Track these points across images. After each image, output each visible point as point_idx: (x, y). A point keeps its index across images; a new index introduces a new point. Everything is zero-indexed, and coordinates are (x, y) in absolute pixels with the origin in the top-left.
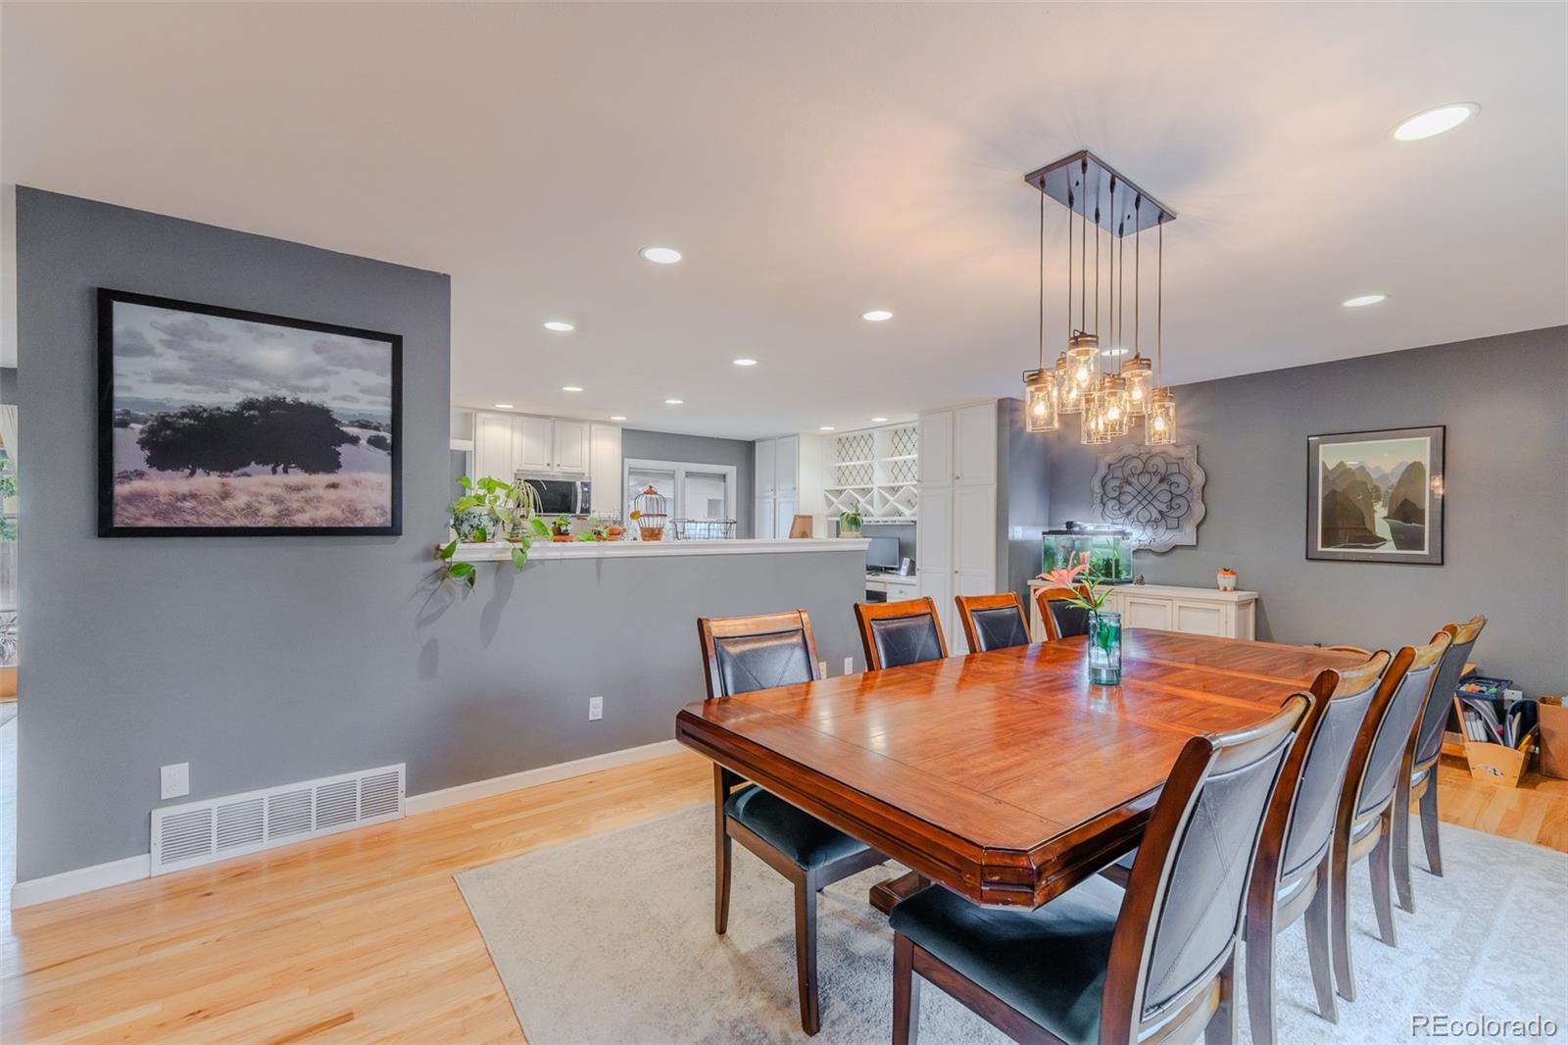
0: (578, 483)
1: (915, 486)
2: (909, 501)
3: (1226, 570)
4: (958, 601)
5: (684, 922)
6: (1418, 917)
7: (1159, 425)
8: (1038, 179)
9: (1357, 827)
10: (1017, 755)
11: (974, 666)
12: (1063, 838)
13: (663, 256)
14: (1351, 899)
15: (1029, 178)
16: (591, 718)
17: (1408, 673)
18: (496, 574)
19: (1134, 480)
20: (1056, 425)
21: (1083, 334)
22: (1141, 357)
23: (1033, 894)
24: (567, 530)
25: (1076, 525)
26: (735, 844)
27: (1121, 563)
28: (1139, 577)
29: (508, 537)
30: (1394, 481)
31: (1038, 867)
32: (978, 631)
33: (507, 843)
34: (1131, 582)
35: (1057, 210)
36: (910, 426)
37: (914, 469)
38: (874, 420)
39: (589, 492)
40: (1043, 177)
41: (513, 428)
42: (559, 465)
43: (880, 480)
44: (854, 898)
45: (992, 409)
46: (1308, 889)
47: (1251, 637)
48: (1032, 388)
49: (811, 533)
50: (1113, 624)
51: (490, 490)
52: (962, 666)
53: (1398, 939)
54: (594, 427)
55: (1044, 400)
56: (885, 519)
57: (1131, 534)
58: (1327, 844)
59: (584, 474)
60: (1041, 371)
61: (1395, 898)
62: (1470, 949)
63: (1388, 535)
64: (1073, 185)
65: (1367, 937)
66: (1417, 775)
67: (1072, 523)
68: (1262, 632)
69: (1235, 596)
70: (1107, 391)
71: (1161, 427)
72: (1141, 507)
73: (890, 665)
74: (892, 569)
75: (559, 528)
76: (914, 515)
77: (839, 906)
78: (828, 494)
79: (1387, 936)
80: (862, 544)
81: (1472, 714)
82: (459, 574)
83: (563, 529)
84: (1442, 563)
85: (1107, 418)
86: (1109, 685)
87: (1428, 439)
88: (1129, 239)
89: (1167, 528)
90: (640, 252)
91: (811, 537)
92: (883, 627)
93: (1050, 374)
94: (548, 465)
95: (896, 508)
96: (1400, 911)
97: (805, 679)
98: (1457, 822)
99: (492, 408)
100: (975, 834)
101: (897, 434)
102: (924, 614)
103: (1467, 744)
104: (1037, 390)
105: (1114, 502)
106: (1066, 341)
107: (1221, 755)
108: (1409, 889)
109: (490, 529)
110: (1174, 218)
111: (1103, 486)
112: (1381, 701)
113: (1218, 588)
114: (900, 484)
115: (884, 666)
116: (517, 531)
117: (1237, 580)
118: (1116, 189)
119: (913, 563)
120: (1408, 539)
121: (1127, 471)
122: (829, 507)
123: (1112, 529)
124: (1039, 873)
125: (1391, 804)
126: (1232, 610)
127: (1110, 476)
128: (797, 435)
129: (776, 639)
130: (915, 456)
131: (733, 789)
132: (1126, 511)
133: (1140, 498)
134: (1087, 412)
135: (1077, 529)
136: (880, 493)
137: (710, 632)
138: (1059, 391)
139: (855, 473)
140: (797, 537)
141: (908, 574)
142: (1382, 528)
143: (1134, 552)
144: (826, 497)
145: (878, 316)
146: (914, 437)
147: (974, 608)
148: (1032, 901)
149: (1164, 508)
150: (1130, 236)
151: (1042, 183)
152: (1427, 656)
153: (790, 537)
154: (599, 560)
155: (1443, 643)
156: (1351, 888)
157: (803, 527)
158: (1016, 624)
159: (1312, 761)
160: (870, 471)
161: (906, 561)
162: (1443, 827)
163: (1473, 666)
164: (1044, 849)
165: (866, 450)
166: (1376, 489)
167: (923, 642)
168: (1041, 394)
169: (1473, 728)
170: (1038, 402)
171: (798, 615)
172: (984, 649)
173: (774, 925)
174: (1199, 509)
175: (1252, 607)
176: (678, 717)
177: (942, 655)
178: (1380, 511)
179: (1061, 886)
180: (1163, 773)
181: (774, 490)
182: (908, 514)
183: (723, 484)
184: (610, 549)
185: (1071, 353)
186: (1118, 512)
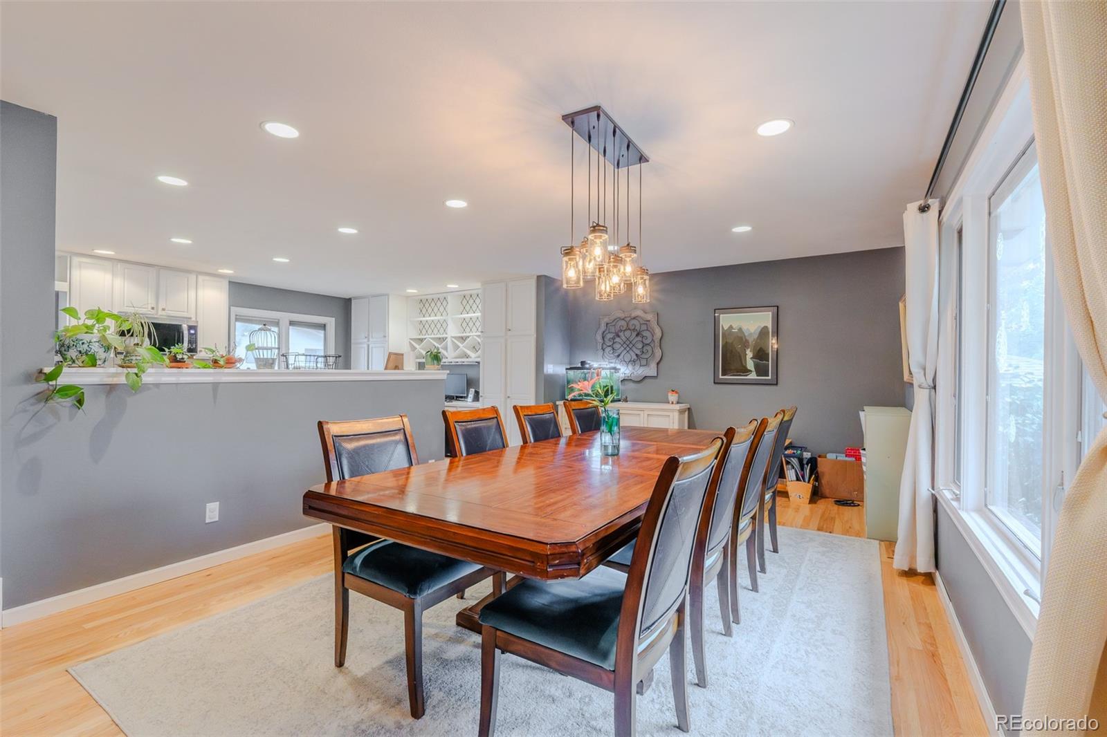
0: (185, 327)
1: (478, 336)
2: (474, 347)
3: (673, 391)
4: (515, 408)
5: (307, 665)
6: (768, 575)
7: (640, 290)
8: (570, 119)
9: (741, 526)
10: (562, 495)
11: (528, 451)
12: (595, 533)
13: (282, 130)
14: (739, 572)
15: (565, 118)
16: (207, 522)
17: (765, 433)
18: (107, 396)
19: (621, 334)
20: (582, 284)
21: (598, 225)
22: (631, 245)
23: (579, 568)
24: (183, 359)
25: (587, 363)
26: (352, 594)
27: (614, 388)
28: (624, 397)
29: (120, 363)
30: (756, 336)
31: (582, 551)
32: (529, 429)
33: (125, 633)
34: (620, 401)
35: (581, 143)
36: (475, 292)
37: (478, 324)
38: (449, 286)
39: (195, 334)
40: (573, 119)
41: (114, 274)
42: (164, 310)
43: (452, 331)
44: (444, 623)
45: (533, 282)
46: (719, 561)
47: (686, 427)
48: (566, 259)
49: (403, 366)
50: (615, 416)
51: (98, 321)
52: (519, 451)
53: (759, 588)
54: (201, 278)
55: (574, 267)
56: (457, 360)
57: (620, 369)
58: (727, 536)
59: (190, 318)
60: (572, 248)
61: (758, 568)
62: (791, 587)
63: (753, 369)
64: (591, 127)
65: (745, 590)
66: (768, 496)
67: (584, 362)
68: (691, 425)
69: (678, 407)
70: (612, 264)
71: (641, 291)
72: (625, 352)
73: (468, 453)
74: (462, 397)
75: (175, 356)
76: (479, 357)
77: (433, 631)
78: (412, 342)
79: (755, 588)
80: (443, 375)
81: (790, 466)
82: (67, 396)
83: (179, 357)
84: (777, 384)
85: (610, 284)
86: (613, 455)
87: (770, 313)
88: (623, 170)
89: (641, 366)
90: (261, 124)
91: (403, 369)
92: (463, 428)
93: (578, 250)
94: (153, 308)
95: (464, 351)
96: (760, 574)
97: (406, 465)
98: (784, 525)
99: (90, 253)
100: (544, 538)
101: (465, 298)
102: (493, 418)
103: (788, 483)
104: (570, 259)
105: (610, 348)
106: (588, 230)
107: (683, 467)
108: (764, 560)
109: (101, 354)
110: (648, 161)
111: (603, 338)
112: (753, 450)
113: (669, 403)
114: (468, 334)
115: (464, 454)
116: (130, 358)
117: (679, 397)
118: (616, 136)
119: (477, 393)
120: (761, 370)
121: (618, 328)
122: (414, 351)
123: (608, 366)
124: (583, 554)
125: (756, 513)
126: (676, 414)
127: (607, 332)
128: (388, 295)
129: (384, 436)
130: (478, 314)
131: (350, 553)
132: (617, 354)
133: (625, 346)
134: (599, 279)
135: (587, 366)
136: (452, 341)
137: (329, 432)
138: (583, 263)
139: (433, 326)
140: (390, 369)
141: (473, 401)
142: (750, 365)
143: (622, 381)
144: (410, 343)
145: (456, 204)
146: (478, 301)
147: (525, 414)
148: (579, 572)
149: (638, 352)
150: (623, 169)
151: (573, 123)
152: (773, 424)
153: (386, 369)
154: (215, 385)
155: (780, 417)
156: (739, 566)
157: (395, 361)
158: (552, 425)
159: (722, 482)
160: (444, 325)
161: (472, 391)
162: (778, 527)
163: (790, 440)
164: (585, 539)
165: (442, 309)
166: (747, 341)
167: (491, 438)
168: (572, 263)
169: (790, 474)
170: (570, 267)
171: (400, 418)
172: (532, 441)
173: (384, 653)
174: (658, 353)
175: (687, 413)
176: (304, 496)
177: (504, 446)
178: (749, 354)
179: (594, 562)
180: (648, 495)
181: (367, 337)
182: (473, 357)
183: (323, 332)
184: (224, 376)
185: (591, 237)
186: (612, 355)
